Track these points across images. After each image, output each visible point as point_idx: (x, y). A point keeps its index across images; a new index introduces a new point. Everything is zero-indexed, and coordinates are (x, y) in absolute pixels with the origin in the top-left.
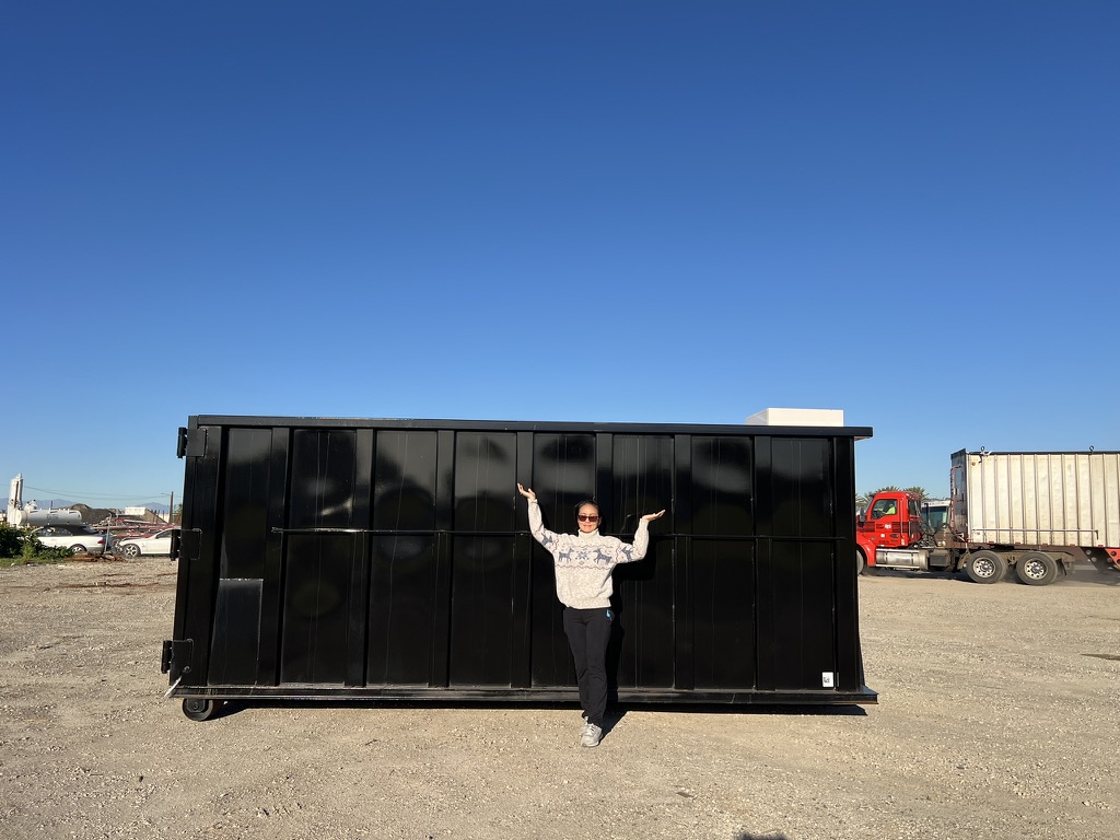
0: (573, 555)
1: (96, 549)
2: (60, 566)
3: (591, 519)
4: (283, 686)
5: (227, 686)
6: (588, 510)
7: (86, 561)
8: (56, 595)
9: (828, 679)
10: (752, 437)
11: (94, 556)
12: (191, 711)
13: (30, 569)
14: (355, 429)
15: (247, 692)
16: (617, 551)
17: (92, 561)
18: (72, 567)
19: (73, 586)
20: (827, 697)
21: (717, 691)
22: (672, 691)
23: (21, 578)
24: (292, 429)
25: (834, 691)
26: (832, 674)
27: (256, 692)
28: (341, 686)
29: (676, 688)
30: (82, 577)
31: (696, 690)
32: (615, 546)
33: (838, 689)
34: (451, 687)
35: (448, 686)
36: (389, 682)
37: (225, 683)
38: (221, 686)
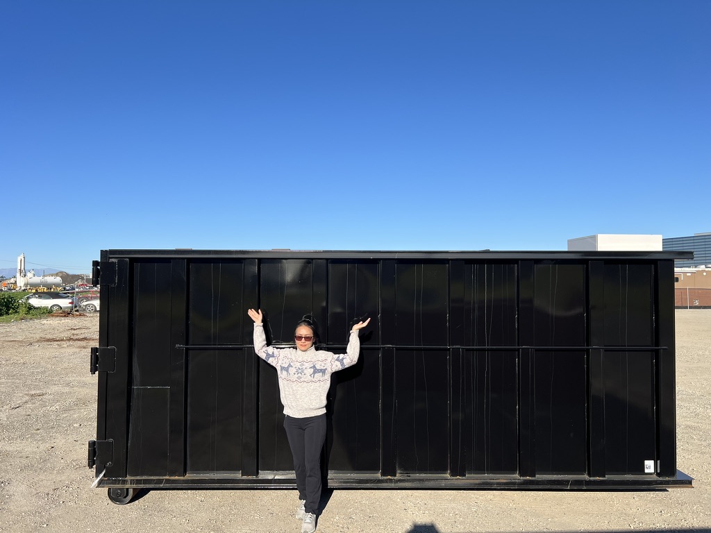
0: (292, 370)
1: (67, 308)
2: (45, 322)
3: (307, 338)
4: (189, 477)
5: (144, 477)
6: (304, 330)
7: (61, 316)
8: (35, 350)
9: (650, 466)
11: (67, 313)
12: (116, 497)
13: (24, 325)
15: (160, 481)
16: (331, 362)
17: (65, 316)
18: (51, 322)
19: (49, 340)
20: (650, 482)
21: (555, 477)
23: (15, 333)
25: (655, 477)
26: (653, 462)
27: (168, 481)
28: (237, 475)
30: (56, 332)
32: (329, 359)
33: (658, 475)
36: (278, 470)
37: (142, 474)
38: (138, 478)
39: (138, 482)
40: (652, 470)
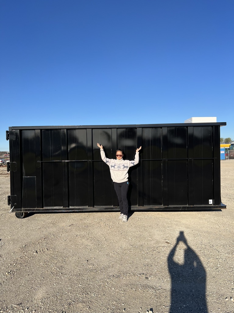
0: (116, 167)
3: (120, 156)
4: (45, 208)
5: (28, 209)
6: (119, 153)
9: (211, 202)
10: (187, 127)
12: (18, 216)
14: (60, 129)
15: (34, 210)
16: (129, 164)
20: (210, 207)
21: (176, 206)
22: (162, 206)
24: (41, 130)
25: (213, 205)
26: (212, 200)
27: (37, 210)
28: (62, 207)
29: (164, 205)
31: (170, 206)
33: (214, 205)
34: (95, 207)
35: (94, 206)
36: (76, 206)
37: (27, 208)
38: (26, 209)
39: (26, 210)
40: (212, 203)
